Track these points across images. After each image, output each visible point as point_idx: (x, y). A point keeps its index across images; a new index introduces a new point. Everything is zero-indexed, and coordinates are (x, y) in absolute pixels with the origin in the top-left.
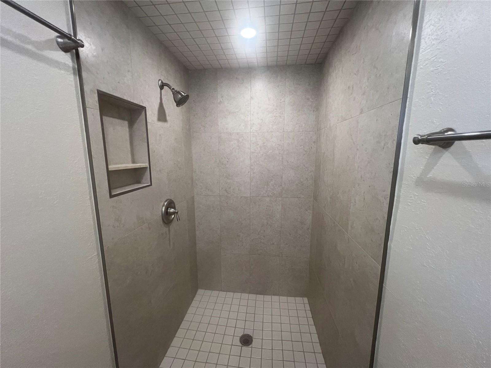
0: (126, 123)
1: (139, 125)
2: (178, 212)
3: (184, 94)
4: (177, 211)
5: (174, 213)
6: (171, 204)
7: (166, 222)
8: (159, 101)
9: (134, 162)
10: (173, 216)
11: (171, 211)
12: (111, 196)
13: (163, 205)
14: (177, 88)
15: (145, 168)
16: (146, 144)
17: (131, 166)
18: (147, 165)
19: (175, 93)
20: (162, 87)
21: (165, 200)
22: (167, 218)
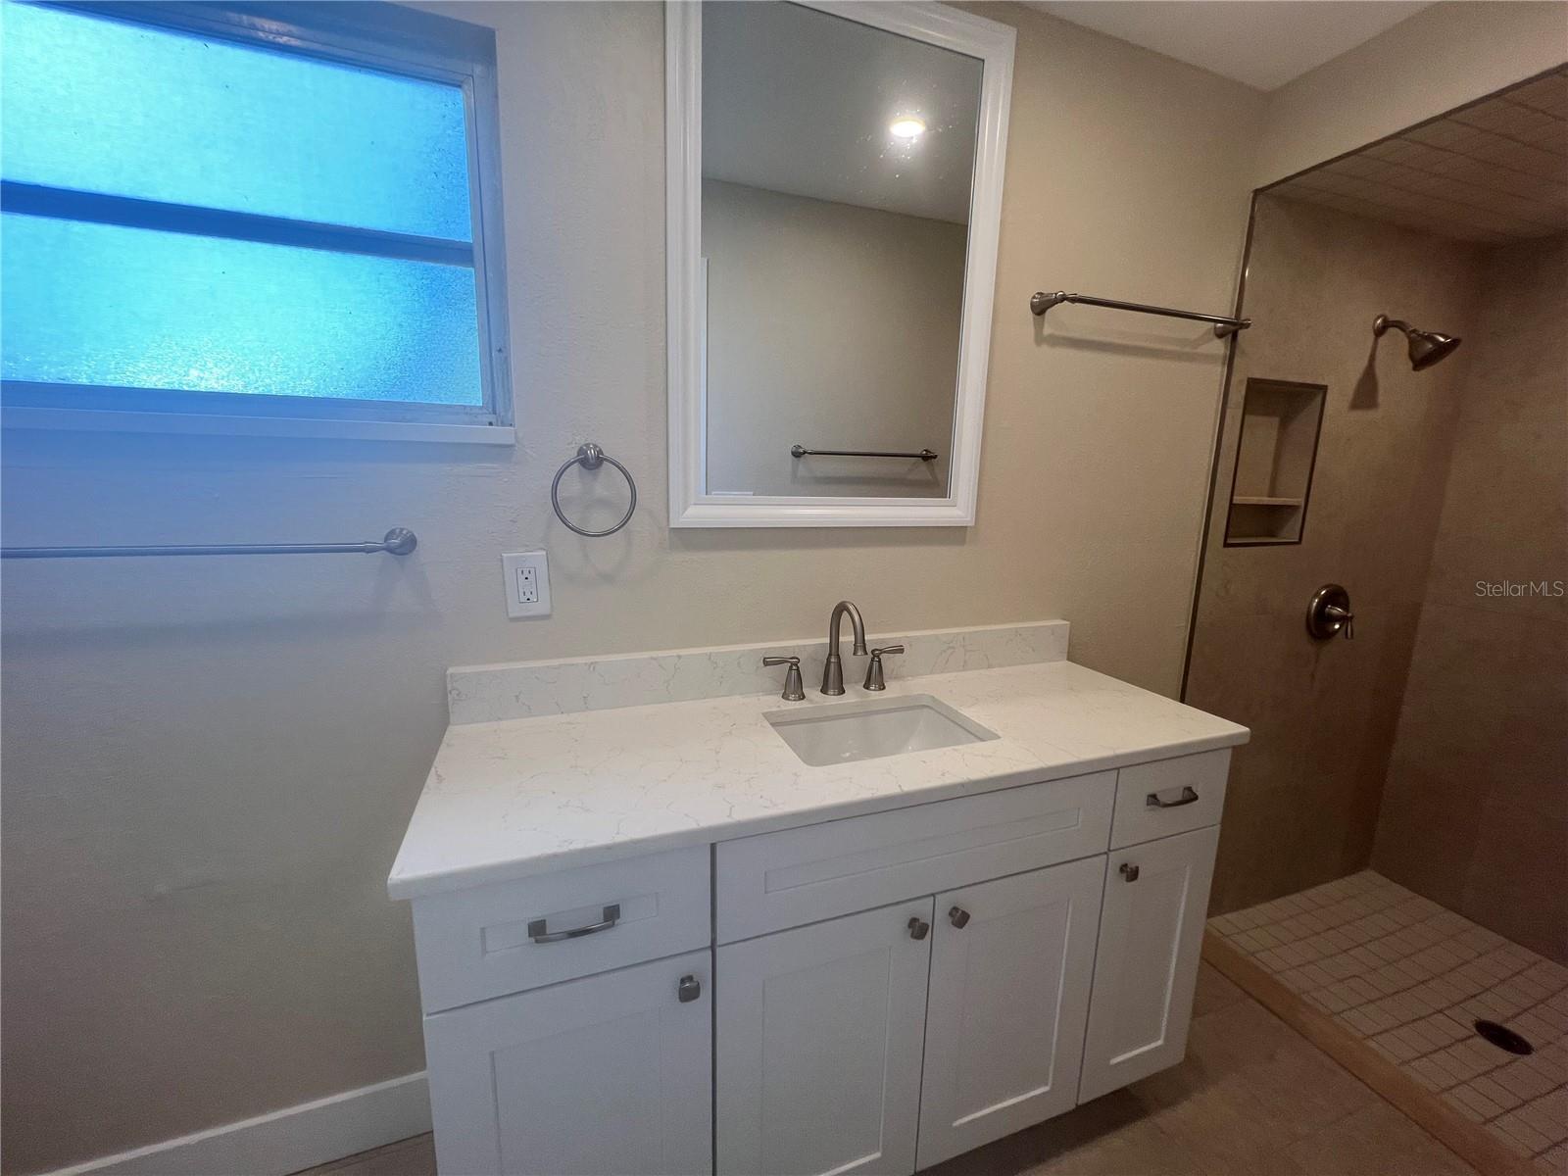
0: (1276, 421)
1: (1303, 423)
2: (1352, 618)
3: (1442, 340)
4: (1350, 615)
5: (1342, 619)
6: (1336, 596)
7: (1314, 631)
8: (1365, 362)
9: (1272, 494)
10: (1337, 626)
11: (1334, 612)
12: (1226, 545)
13: (1317, 594)
14: (1424, 328)
15: (1293, 508)
16: (1309, 461)
17: (1266, 500)
18: (1301, 501)
19: (1415, 339)
20: (1379, 332)
21: (1324, 584)
22: (1319, 626)
